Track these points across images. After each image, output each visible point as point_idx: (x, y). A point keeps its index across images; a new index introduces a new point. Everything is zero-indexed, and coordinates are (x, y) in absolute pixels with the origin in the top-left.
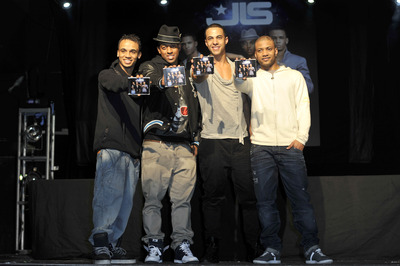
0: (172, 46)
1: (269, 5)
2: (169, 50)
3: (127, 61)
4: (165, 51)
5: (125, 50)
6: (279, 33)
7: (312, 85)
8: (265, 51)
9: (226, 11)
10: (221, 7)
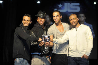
1: (78, 4)
2: (41, 19)
3: (26, 24)
4: (39, 20)
5: (25, 20)
6: (82, 15)
7: (94, 35)
8: (73, 20)
9: (62, 6)
10: (60, 4)
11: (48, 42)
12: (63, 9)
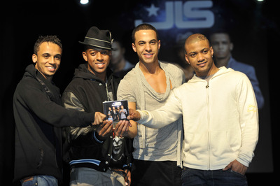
0: (103, 52)
7: (262, 99)
8: (200, 54)
9: (158, 12)
10: (153, 6)
11: (123, 119)
12: (162, 21)
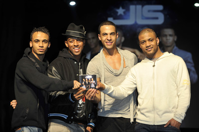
1: (161, 7)
2: (75, 43)
4: (71, 44)
6: (169, 32)
8: (147, 42)
9: (124, 13)
10: (121, 8)
11: (93, 88)
12: (127, 19)
